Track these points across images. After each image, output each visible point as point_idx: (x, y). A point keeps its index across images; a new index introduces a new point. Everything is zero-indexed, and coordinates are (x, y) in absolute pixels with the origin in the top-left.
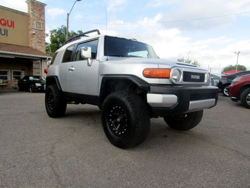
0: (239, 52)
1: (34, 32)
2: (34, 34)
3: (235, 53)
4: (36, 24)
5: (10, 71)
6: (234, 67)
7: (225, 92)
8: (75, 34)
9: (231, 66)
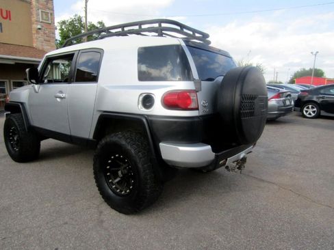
0: (317, 52)
1: (39, 27)
2: (40, 29)
3: (312, 53)
4: (42, 15)
5: (8, 81)
6: (307, 71)
7: (304, 112)
8: (93, 26)
9: (304, 69)
